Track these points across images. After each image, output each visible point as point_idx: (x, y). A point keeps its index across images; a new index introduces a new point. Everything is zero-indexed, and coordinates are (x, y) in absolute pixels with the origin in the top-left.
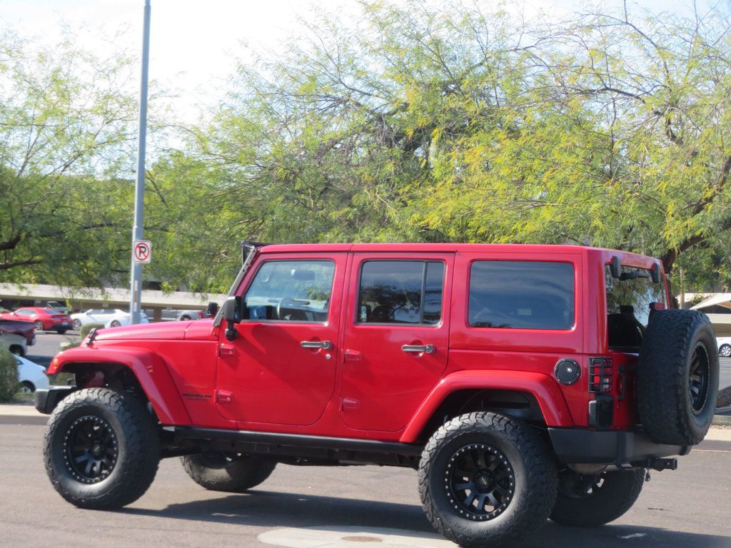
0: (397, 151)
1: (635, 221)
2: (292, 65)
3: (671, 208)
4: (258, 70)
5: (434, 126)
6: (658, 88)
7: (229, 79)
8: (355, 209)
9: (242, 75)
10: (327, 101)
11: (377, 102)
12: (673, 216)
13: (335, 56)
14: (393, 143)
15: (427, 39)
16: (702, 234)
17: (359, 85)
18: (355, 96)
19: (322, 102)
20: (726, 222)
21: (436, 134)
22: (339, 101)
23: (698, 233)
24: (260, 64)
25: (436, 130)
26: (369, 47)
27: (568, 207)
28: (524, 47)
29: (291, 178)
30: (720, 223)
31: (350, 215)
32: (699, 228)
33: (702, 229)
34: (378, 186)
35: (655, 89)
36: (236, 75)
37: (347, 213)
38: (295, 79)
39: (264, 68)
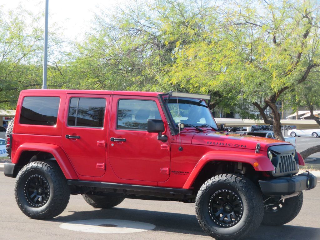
0: (162, 52)
1: (261, 80)
2: (119, 15)
3: (275, 74)
4: (103, 17)
5: (177, 40)
6: (269, 22)
7: (91, 21)
8: (143, 77)
9: (97, 19)
10: (133, 30)
11: (154, 30)
12: (275, 77)
13: (136, 11)
14: (161, 48)
15: (175, 3)
16: (288, 85)
17: (147, 23)
18: (144, 28)
19: (131, 31)
20: (299, 80)
21: (178, 43)
22: (139, 30)
23: (286, 85)
24: (104, 15)
25: (178, 42)
26: (150, 7)
27: (231, 75)
28: (217, 6)
29: (117, 64)
30: (297, 80)
31: (141, 79)
32: (287, 83)
33: (288, 83)
34: (153, 66)
35: (267, 23)
36: (94, 20)
37: (139, 79)
38: (120, 22)
39: (106, 17)
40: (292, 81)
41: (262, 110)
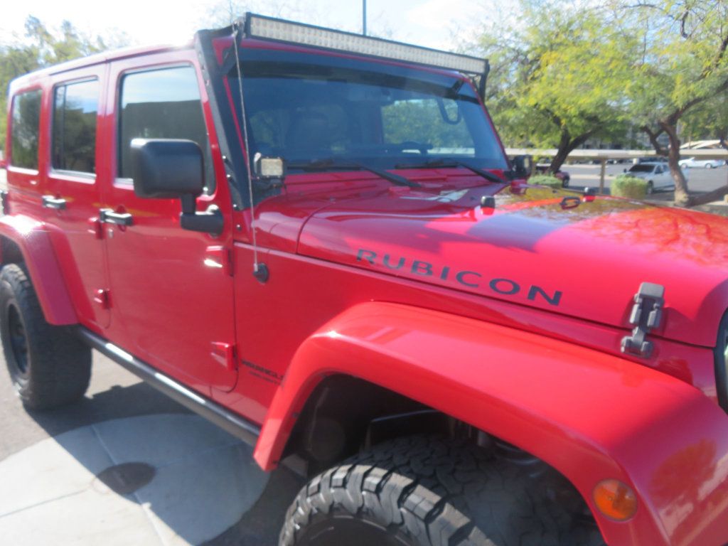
12: (680, 84)
23: (697, 96)
33: (700, 93)
40: (707, 89)
41: (653, 138)
